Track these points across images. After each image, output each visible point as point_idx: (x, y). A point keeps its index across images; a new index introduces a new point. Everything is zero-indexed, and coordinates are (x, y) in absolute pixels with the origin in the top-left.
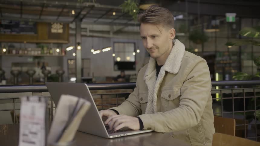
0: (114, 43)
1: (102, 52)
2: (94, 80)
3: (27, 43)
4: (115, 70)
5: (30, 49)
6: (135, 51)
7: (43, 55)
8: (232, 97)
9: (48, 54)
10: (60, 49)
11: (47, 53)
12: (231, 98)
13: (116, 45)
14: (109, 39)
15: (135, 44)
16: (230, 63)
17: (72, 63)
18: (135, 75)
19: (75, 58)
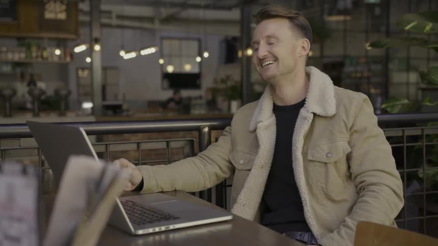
0: (162, 38)
1: (139, 56)
2: (125, 107)
4: (163, 89)
5: (4, 49)
6: (201, 55)
7: (28, 60)
9: (40, 60)
10: (61, 51)
11: (37, 57)
13: (166, 43)
14: (152, 32)
15: (199, 41)
16: (368, 78)
17: (84, 74)
18: (201, 97)
19: (90, 67)
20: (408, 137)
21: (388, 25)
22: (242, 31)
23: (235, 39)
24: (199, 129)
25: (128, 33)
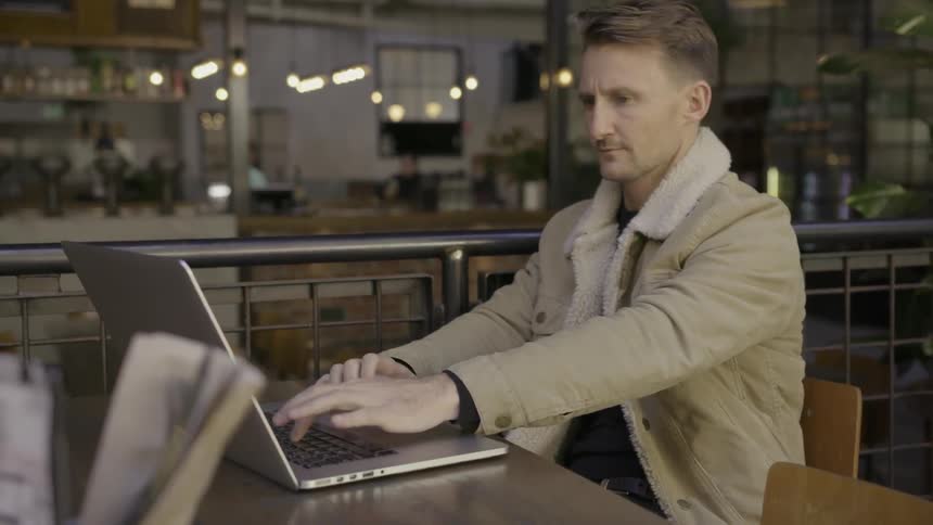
0: (379, 48)
1: (330, 85)
2: (300, 194)
3: (35, 45)
4: (382, 155)
5: (44, 72)
6: (460, 83)
7: (95, 97)
8: (842, 284)
9: (120, 94)
10: (163, 74)
11: (113, 89)
12: (839, 290)
13: (387, 57)
14: (358, 33)
15: (458, 52)
16: (823, 133)
17: (214, 124)
18: (460, 175)
19: (225, 109)
20: (898, 270)
21: (867, 17)
22: (549, 31)
23: (535, 48)
24: (442, 255)
25: (307, 38)
